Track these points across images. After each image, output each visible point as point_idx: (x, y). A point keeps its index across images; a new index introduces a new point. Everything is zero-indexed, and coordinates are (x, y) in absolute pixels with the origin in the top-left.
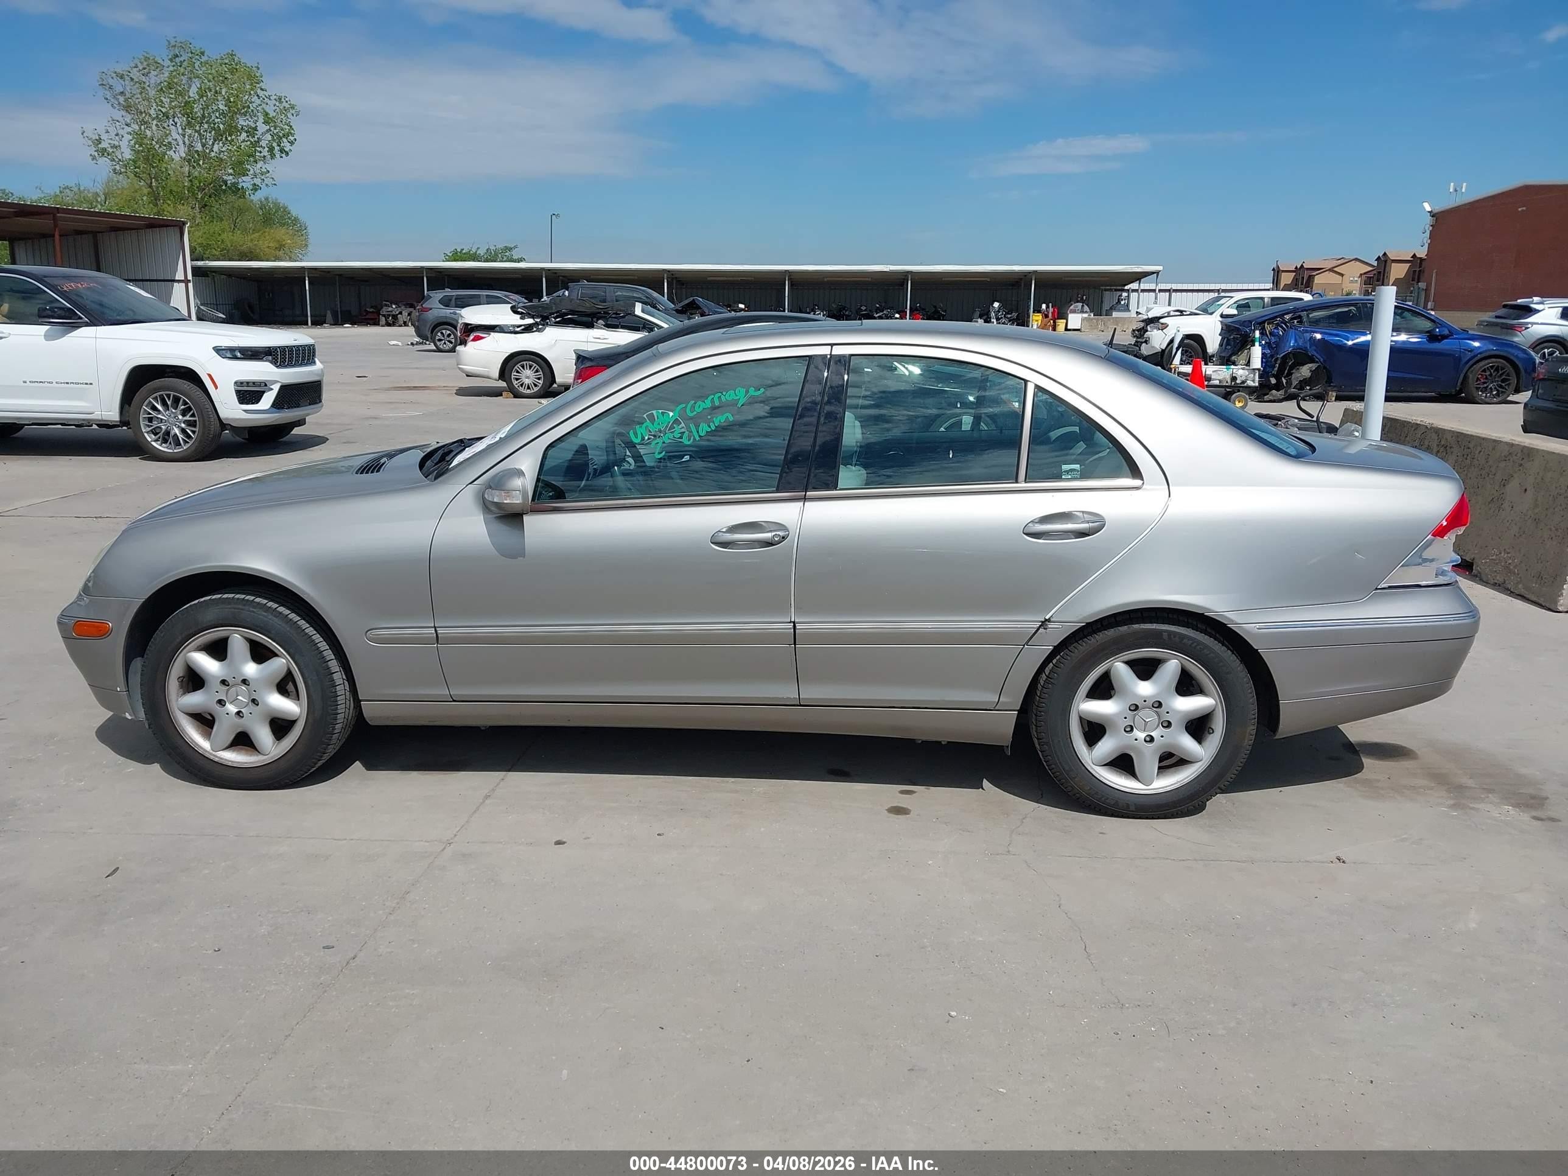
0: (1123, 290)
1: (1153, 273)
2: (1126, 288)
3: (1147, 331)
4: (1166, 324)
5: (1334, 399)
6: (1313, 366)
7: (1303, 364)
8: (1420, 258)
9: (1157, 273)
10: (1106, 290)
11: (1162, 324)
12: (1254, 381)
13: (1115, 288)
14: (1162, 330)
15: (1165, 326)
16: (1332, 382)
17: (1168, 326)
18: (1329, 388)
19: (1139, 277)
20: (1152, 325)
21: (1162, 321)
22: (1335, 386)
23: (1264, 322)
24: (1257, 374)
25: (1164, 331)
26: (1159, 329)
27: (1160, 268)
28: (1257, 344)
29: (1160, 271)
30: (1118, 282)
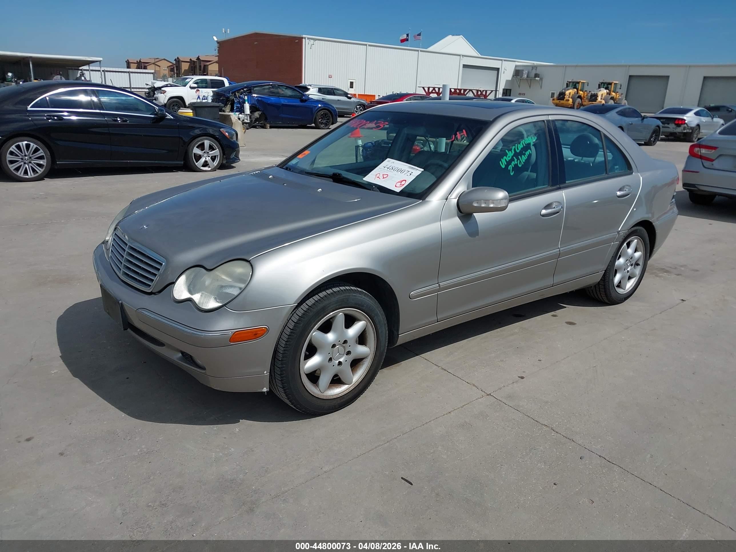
0: (79, 70)
1: (97, 61)
2: (80, 68)
3: (155, 94)
4: (165, 91)
5: (269, 127)
6: (260, 113)
7: (255, 112)
8: (194, 61)
9: (100, 61)
10: (69, 69)
11: (163, 91)
12: (247, 120)
13: (74, 68)
14: (163, 93)
15: (165, 92)
16: (267, 120)
17: (166, 92)
18: (266, 123)
19: (88, 63)
20: (157, 91)
21: (163, 89)
22: (268, 122)
23: (235, 92)
24: (248, 117)
25: (164, 94)
26: (162, 93)
27: (101, 59)
28: (247, 102)
29: (101, 61)
30: (77, 65)
